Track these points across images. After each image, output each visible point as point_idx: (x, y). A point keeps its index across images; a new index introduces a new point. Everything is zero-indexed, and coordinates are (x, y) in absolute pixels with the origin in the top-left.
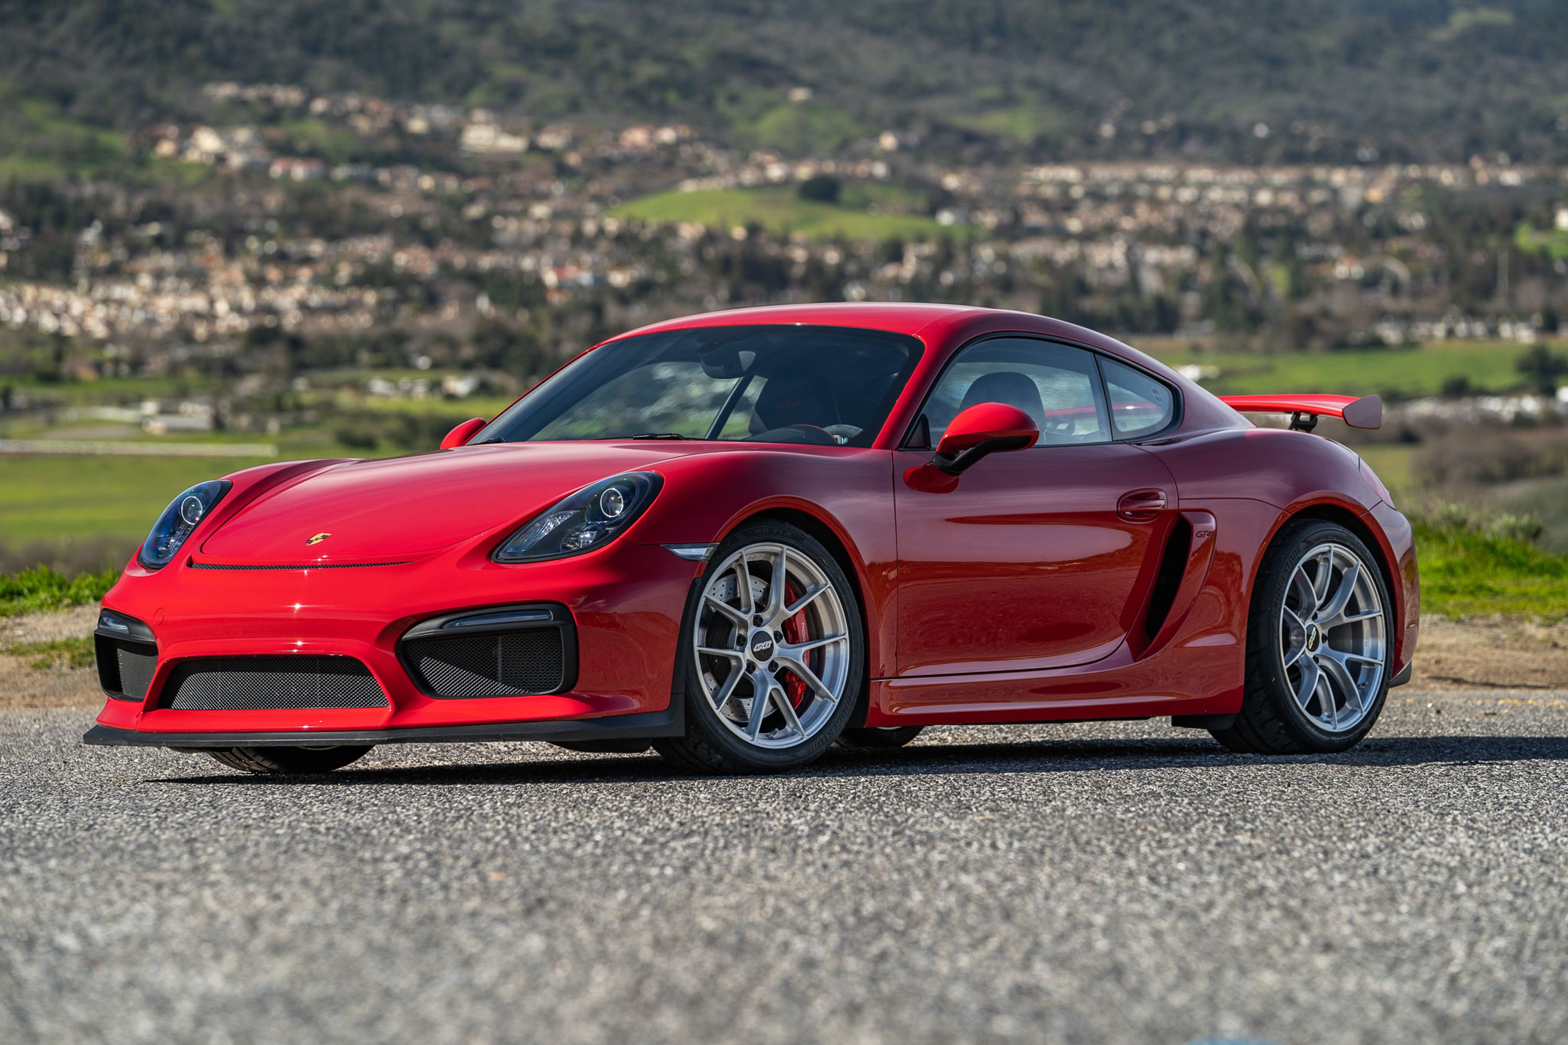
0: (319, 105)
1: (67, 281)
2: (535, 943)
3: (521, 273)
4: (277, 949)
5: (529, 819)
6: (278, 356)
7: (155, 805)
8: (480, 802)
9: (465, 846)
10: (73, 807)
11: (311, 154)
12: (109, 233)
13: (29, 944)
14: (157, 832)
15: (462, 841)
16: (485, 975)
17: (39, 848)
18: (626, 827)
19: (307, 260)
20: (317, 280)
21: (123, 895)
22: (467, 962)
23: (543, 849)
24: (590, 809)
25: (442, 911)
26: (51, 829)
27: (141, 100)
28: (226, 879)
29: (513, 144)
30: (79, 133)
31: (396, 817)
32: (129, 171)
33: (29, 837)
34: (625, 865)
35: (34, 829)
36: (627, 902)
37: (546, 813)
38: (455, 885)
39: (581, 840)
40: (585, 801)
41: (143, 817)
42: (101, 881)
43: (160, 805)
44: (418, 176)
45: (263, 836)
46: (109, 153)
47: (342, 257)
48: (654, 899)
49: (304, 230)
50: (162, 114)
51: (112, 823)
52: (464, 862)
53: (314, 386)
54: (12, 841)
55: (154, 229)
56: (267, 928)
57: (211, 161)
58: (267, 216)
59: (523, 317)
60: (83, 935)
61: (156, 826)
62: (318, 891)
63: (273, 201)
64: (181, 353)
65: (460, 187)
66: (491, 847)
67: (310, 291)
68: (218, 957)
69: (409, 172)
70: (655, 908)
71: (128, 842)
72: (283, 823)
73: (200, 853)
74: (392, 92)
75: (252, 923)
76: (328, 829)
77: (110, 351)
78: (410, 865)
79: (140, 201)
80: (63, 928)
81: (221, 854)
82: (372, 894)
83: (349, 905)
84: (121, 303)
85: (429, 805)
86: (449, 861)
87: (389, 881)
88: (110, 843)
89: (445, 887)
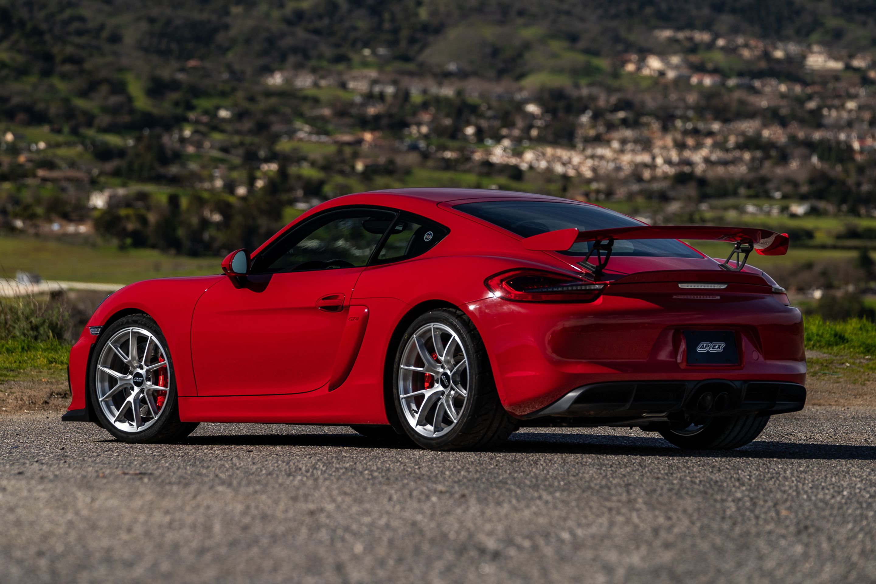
0: (721, 42)
1: (572, 146)
2: (799, 549)
3: (838, 142)
4: (667, 546)
5: (810, 480)
6: (691, 190)
7: (611, 463)
8: (785, 469)
9: (772, 495)
10: (568, 463)
11: (715, 71)
12: (597, 116)
13: (547, 536)
14: (611, 479)
15: (771, 491)
16: (769, 564)
17: (551, 486)
18: (863, 487)
19: (710, 134)
20: (716, 146)
21: (593, 513)
22: (761, 558)
23: (813, 498)
24: (845, 476)
25: (753, 530)
26: (556, 475)
27: (617, 39)
28: (644, 507)
29: (836, 65)
30: (580, 59)
31: (738, 476)
32: (610, 81)
33: (546, 479)
34: (856, 509)
35: (548, 474)
36: (852, 530)
37: (821, 477)
38: (763, 516)
39: (835, 494)
40: (843, 471)
41: (604, 470)
42: (582, 505)
43: (613, 463)
44: (778, 85)
45: (665, 484)
46: (598, 70)
47: (730, 132)
48: (867, 529)
49: (709, 116)
50: (629, 47)
51: (588, 473)
52: (770, 504)
53: (712, 208)
54: (537, 481)
55: (621, 115)
56: (663, 534)
57: (656, 74)
58: (688, 107)
59: (839, 168)
60: (572, 533)
61: (610, 475)
62: (690, 516)
63: (692, 98)
64: (635, 187)
65: (803, 91)
66: (785, 496)
67: (711, 152)
68: (638, 548)
69: (773, 82)
70: (866, 534)
71: (596, 484)
72: (677, 477)
73: (632, 492)
74: (764, 35)
75: (656, 531)
76: (700, 481)
77: (594, 186)
78: (741, 504)
79: (613, 99)
80: (563, 529)
81: (643, 493)
82: (718, 518)
83: (706, 525)
84: (602, 158)
85: (757, 470)
86: (761, 503)
87: (728, 512)
88: (587, 484)
89: (757, 517)
